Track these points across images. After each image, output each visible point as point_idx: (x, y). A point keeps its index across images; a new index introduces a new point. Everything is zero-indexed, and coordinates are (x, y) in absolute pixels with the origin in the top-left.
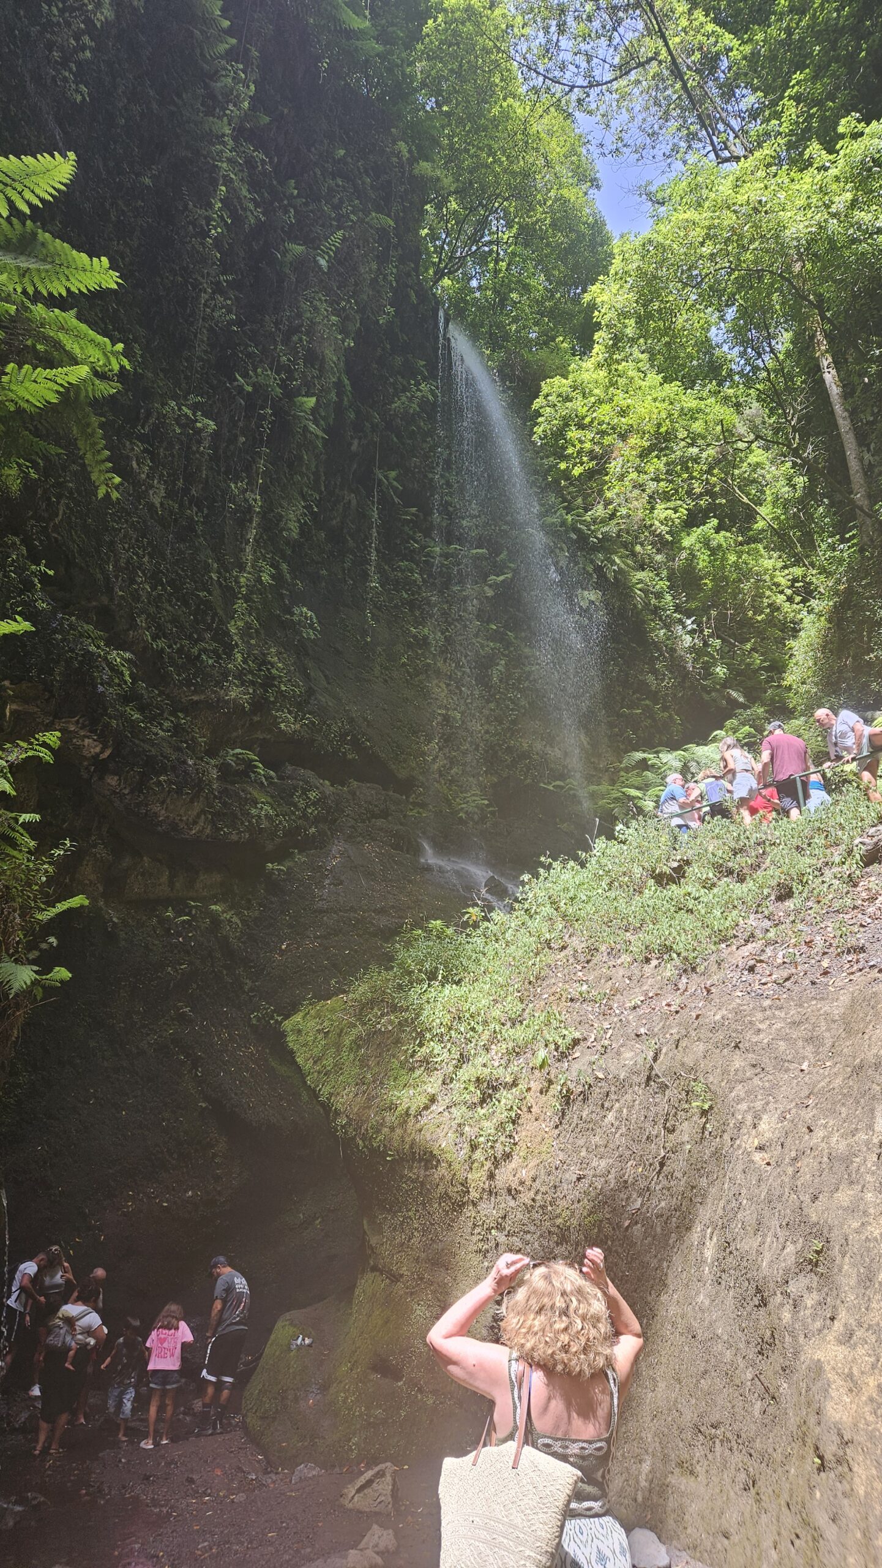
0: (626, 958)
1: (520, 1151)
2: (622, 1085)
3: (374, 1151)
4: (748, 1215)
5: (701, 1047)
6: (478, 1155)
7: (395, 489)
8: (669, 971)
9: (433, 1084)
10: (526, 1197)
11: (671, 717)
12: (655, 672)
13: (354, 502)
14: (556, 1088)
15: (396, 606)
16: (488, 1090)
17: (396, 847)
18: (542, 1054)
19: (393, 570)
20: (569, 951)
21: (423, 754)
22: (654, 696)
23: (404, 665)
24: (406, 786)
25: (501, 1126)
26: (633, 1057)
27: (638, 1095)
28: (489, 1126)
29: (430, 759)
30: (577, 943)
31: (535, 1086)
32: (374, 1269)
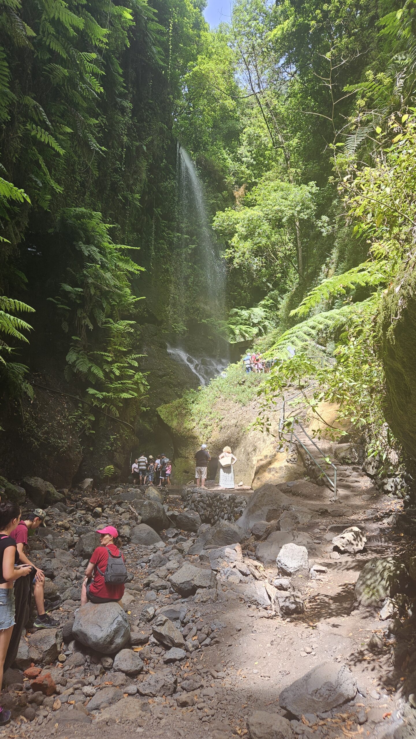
0: (232, 402)
1: (213, 436)
2: (231, 426)
3: (182, 436)
4: (248, 445)
5: (244, 422)
6: (205, 437)
7: (160, 214)
8: (240, 405)
9: (194, 424)
10: (213, 444)
11: (247, 294)
12: (243, 278)
13: (146, 219)
14: (219, 426)
15: (158, 258)
16: (206, 426)
17: (161, 347)
18: (217, 420)
19: (158, 244)
20: (221, 399)
21: (166, 311)
22: (242, 288)
23: (161, 279)
24: (161, 323)
25: (209, 432)
26: (233, 422)
27: (233, 428)
28: (207, 432)
29: (168, 312)
30: (223, 397)
31: (215, 426)
32: (181, 457)
